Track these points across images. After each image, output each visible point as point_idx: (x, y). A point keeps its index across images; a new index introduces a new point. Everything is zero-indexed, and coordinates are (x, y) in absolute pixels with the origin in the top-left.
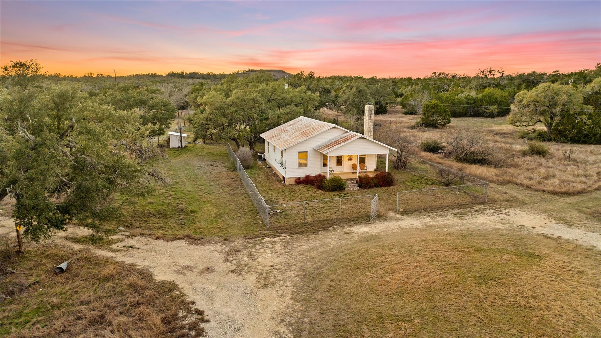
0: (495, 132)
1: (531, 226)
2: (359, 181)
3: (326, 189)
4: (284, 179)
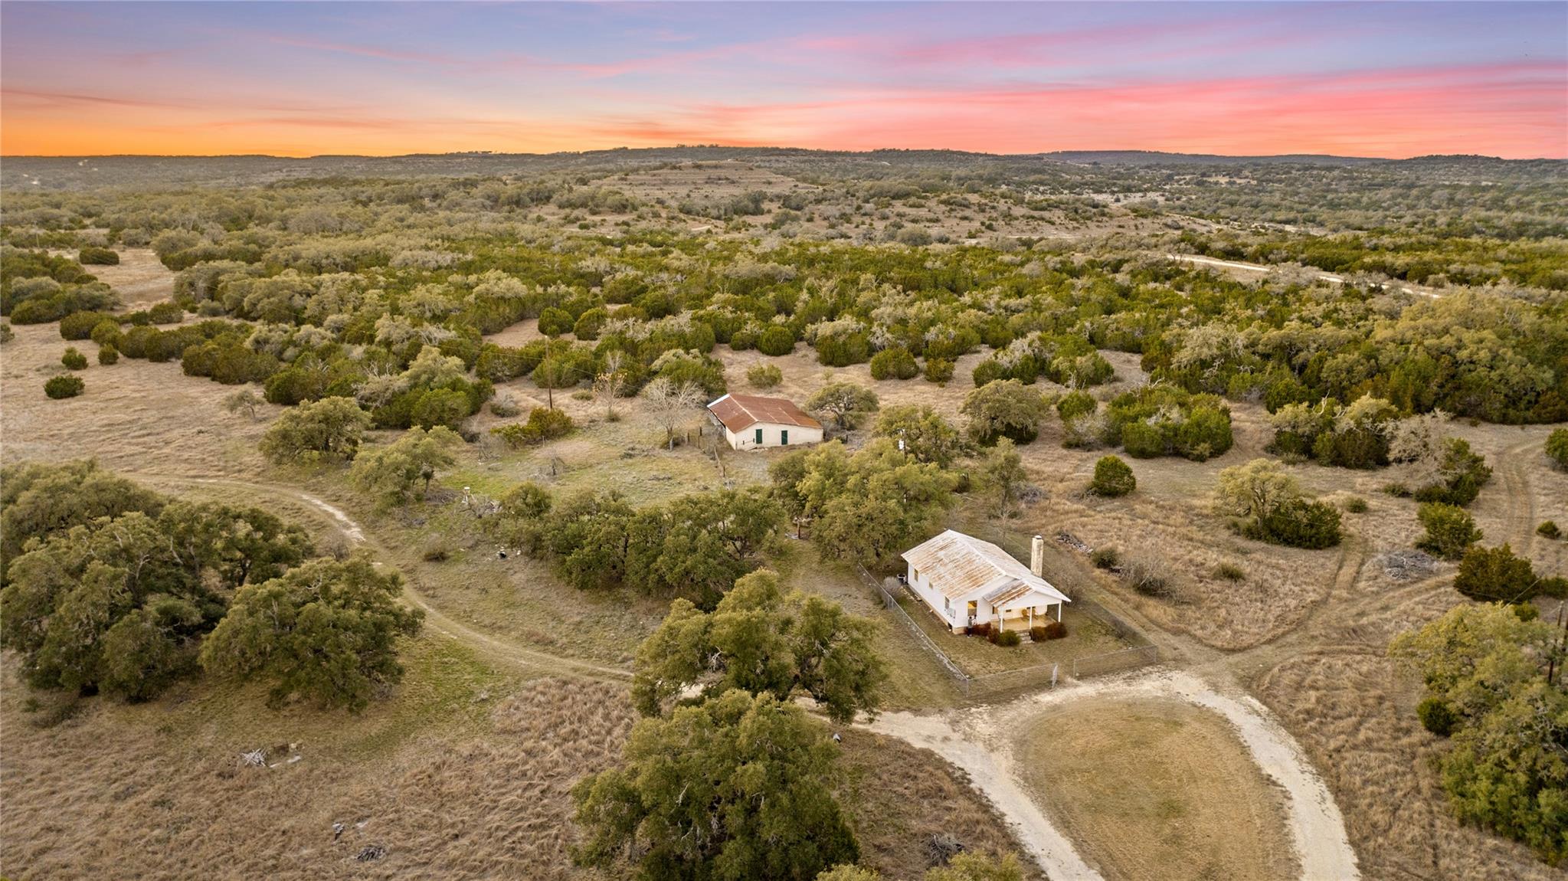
1: (1186, 693)
2: (1036, 635)
3: (1001, 645)
4: (950, 626)
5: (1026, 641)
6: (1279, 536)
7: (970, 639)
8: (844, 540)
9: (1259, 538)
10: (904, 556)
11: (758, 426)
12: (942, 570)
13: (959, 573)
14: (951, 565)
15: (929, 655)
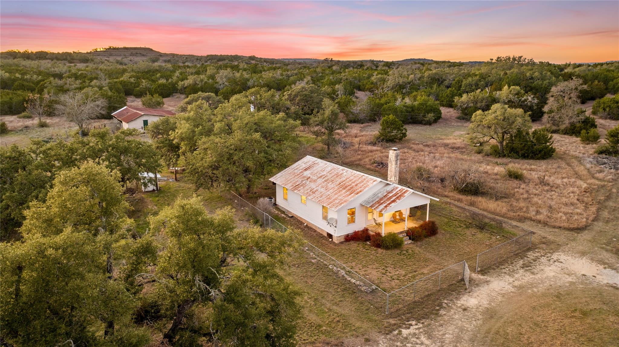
0: (450, 146)
1: (591, 275)
2: (412, 234)
3: (387, 248)
4: (330, 236)
5: (407, 242)
6: (517, 153)
7: (354, 245)
8: (217, 168)
9: (504, 156)
10: (272, 179)
11: (145, 118)
12: (313, 185)
13: (330, 185)
14: (320, 181)
15: (321, 268)
